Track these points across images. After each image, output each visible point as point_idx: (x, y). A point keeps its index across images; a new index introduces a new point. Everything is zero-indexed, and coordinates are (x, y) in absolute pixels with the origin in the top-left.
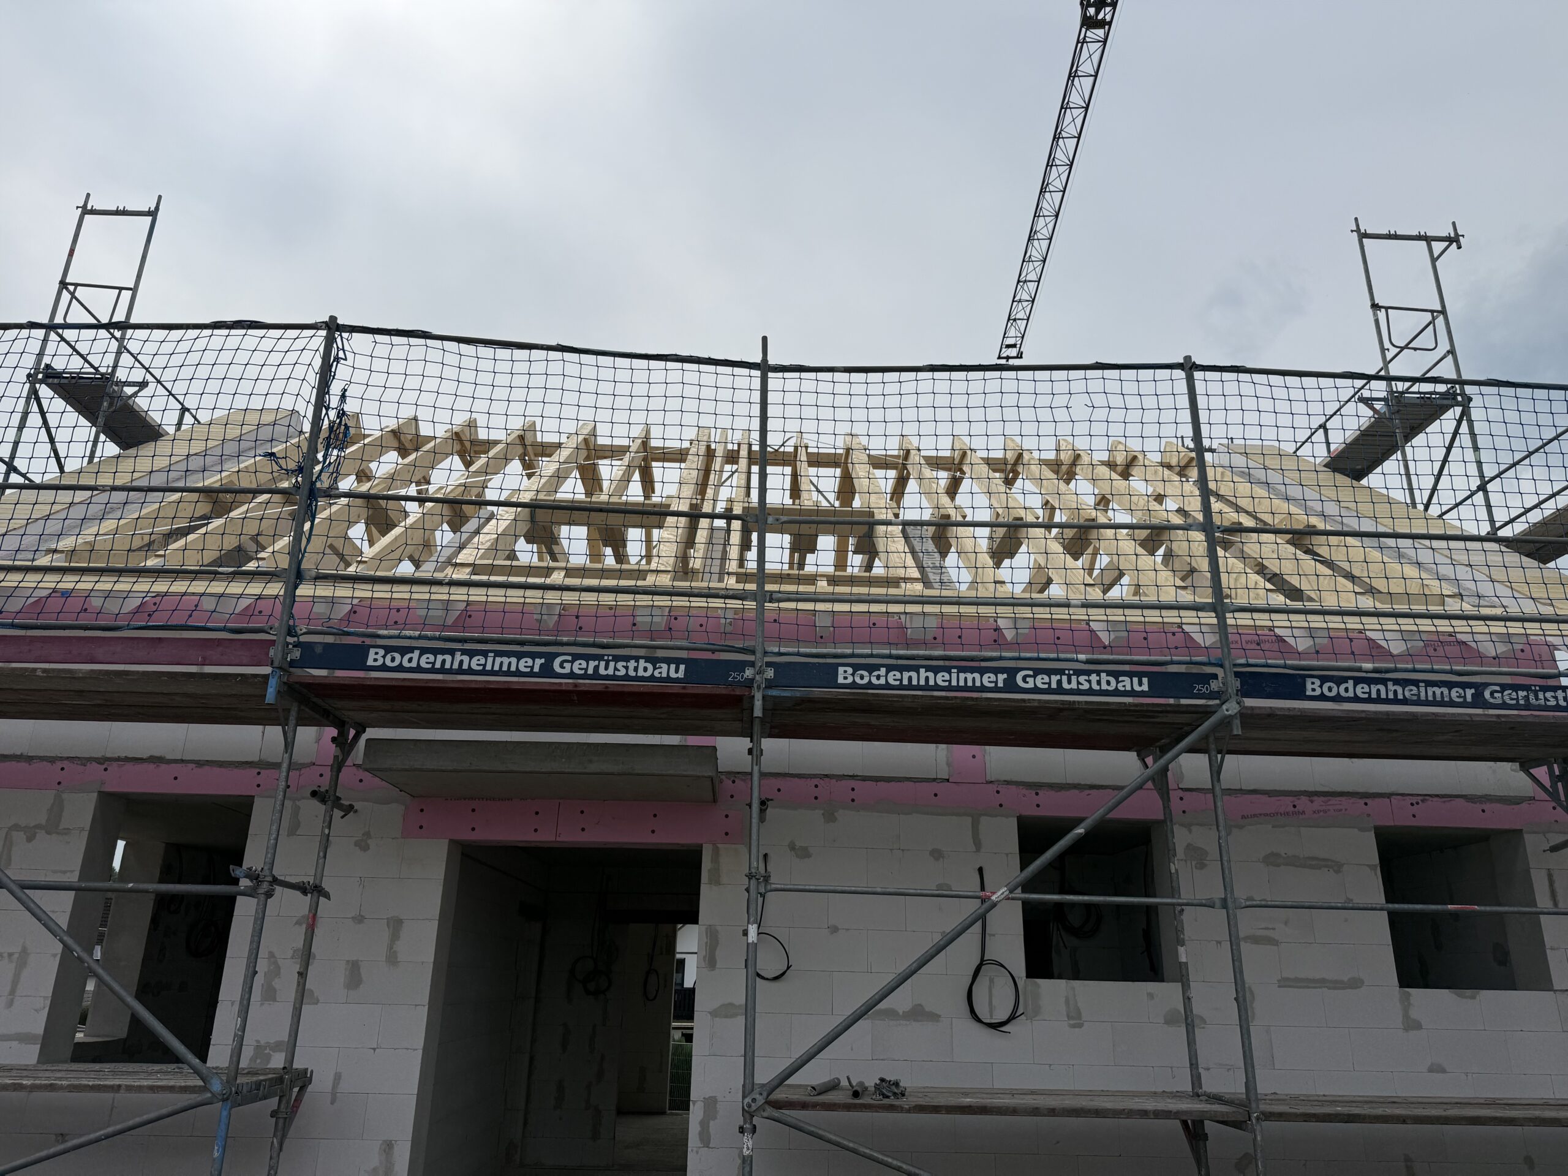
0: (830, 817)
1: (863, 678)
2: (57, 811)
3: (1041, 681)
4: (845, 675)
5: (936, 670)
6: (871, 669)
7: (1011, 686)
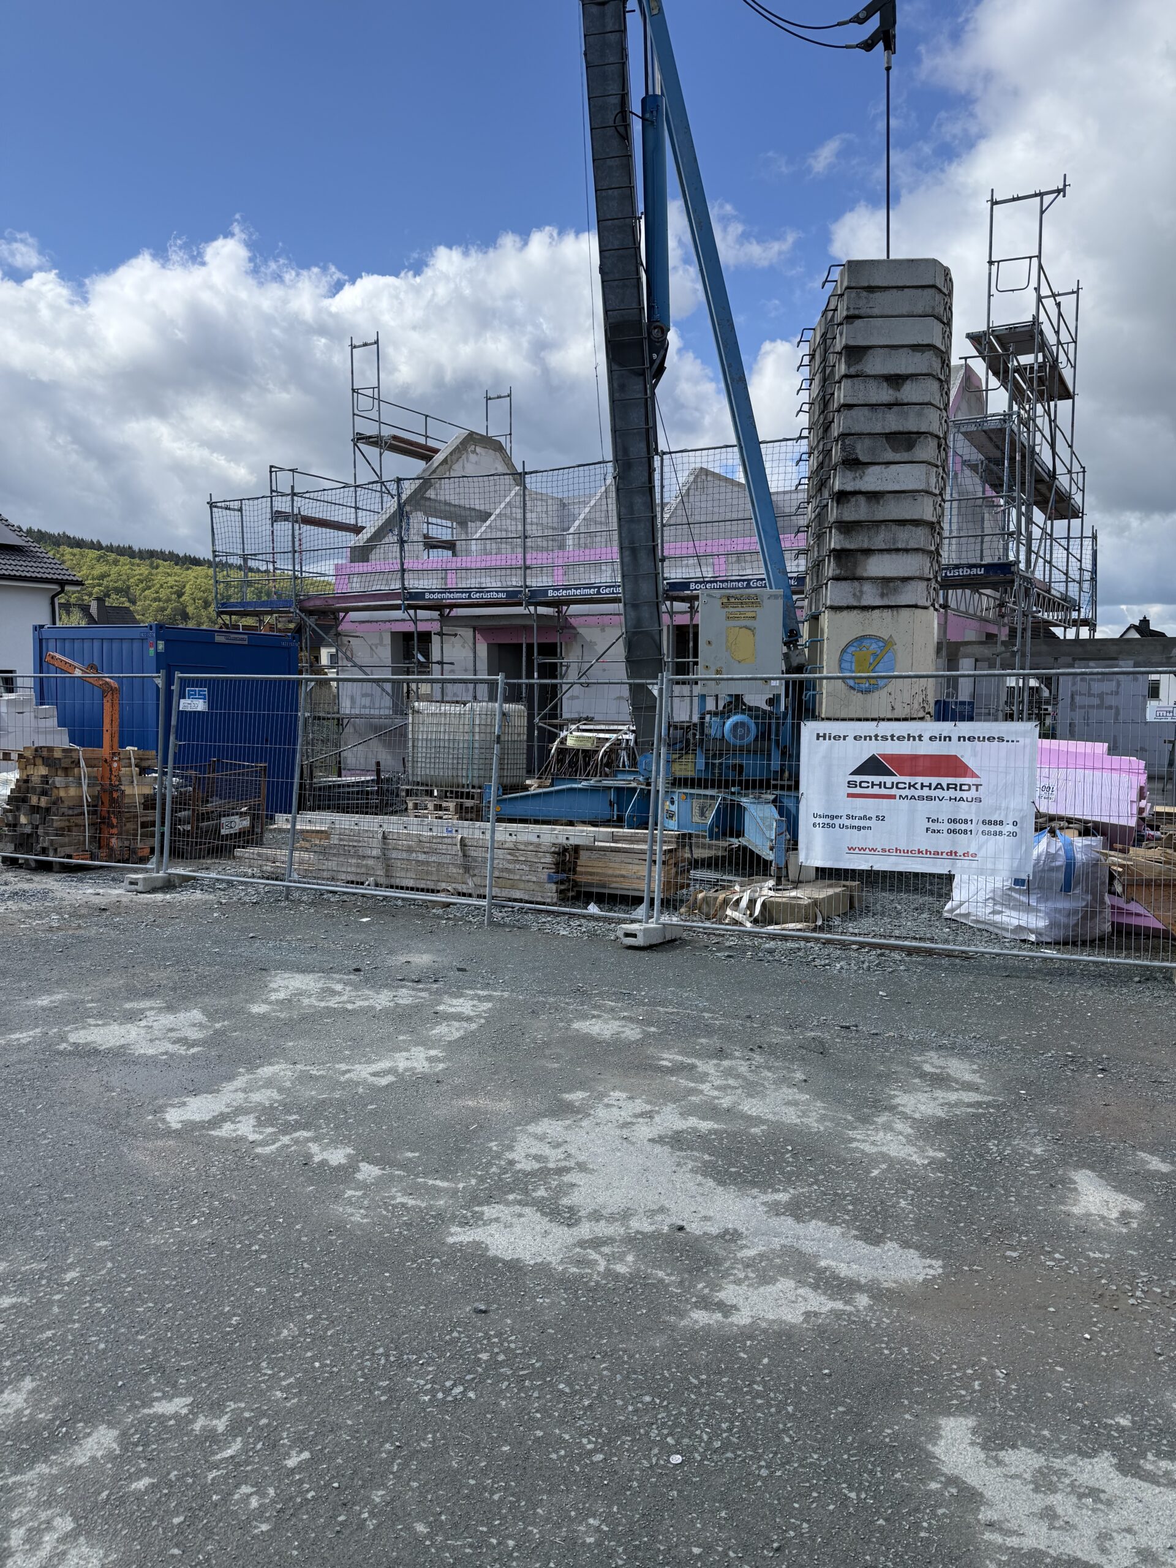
0: (603, 630)
1: (556, 593)
2: (381, 639)
3: (607, 591)
4: (550, 593)
5: (576, 589)
6: (558, 590)
7: (599, 593)
